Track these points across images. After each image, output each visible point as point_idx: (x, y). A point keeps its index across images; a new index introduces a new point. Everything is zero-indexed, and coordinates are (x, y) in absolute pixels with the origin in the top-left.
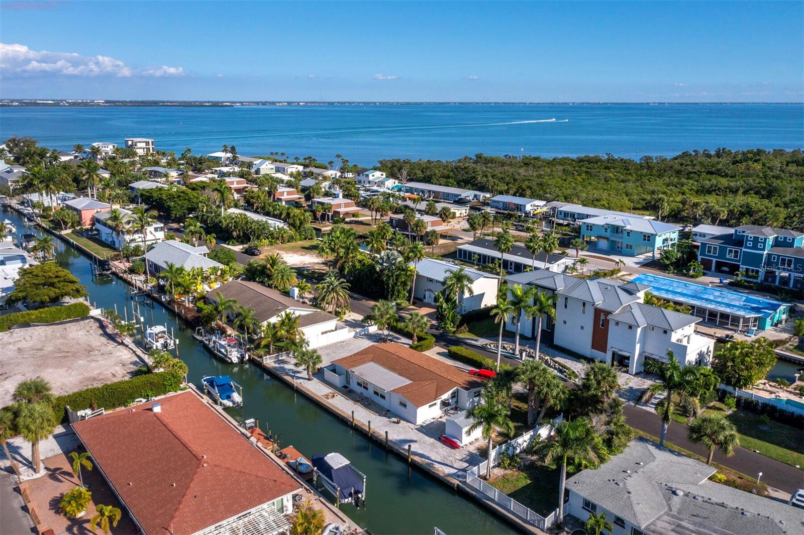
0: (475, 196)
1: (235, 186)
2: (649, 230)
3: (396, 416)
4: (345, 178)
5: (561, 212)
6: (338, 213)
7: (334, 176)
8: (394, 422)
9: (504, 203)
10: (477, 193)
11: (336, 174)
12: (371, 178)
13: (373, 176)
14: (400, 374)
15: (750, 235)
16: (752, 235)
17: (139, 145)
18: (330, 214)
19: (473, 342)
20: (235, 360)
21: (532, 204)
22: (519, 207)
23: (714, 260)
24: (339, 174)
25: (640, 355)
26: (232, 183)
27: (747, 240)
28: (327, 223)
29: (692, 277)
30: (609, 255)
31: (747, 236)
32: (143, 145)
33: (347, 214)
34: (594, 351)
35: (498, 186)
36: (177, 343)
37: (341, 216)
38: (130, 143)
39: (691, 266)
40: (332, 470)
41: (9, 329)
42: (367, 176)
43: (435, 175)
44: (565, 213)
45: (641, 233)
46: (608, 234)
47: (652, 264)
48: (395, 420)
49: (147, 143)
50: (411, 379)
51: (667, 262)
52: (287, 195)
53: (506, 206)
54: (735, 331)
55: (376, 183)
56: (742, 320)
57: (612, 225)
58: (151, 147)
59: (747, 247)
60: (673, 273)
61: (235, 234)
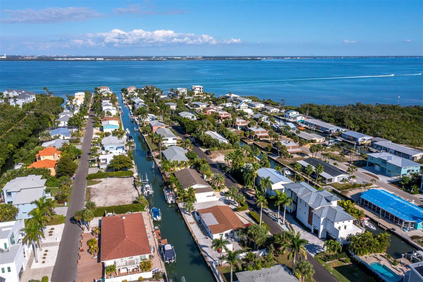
0: (338, 130)
1: (223, 116)
2: (399, 165)
3: (208, 236)
4: (281, 112)
6: (257, 136)
7: (276, 111)
8: (206, 238)
9: (348, 136)
10: (339, 128)
12: (290, 115)
13: (292, 114)
14: (217, 220)
17: (197, 89)
18: (254, 136)
19: (265, 210)
20: (170, 202)
21: (362, 138)
22: (355, 139)
24: (279, 110)
25: (323, 230)
26: (222, 114)
28: (252, 140)
29: (412, 193)
30: (377, 174)
32: (199, 89)
33: (261, 137)
34: (309, 224)
36: (153, 192)
37: (258, 137)
38: (193, 88)
39: (412, 187)
41: (107, 177)
42: (289, 114)
43: (324, 115)
44: (377, 146)
45: (395, 165)
46: (379, 163)
47: (397, 184)
49: (200, 88)
50: (219, 223)
51: (403, 183)
52: (241, 123)
53: (349, 138)
54: (401, 227)
55: (292, 117)
56: (404, 222)
57: (382, 159)
58: (202, 90)
60: (403, 190)
61: (204, 144)
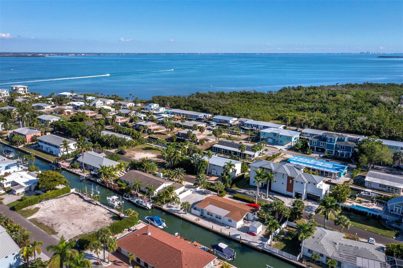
0: (205, 116)
1: (90, 115)
3: (228, 226)
4: (137, 106)
5: (246, 124)
8: (228, 228)
9: (219, 119)
10: (205, 114)
11: (132, 105)
12: (152, 107)
14: (224, 209)
15: (329, 137)
16: (330, 138)
17: (20, 89)
18: (146, 130)
19: (239, 191)
20: (150, 208)
21: (232, 120)
22: (226, 122)
23: (315, 147)
24: (134, 104)
25: (305, 193)
27: (328, 139)
28: (146, 134)
29: (308, 154)
31: (328, 138)
32: (22, 89)
34: (287, 192)
35: (214, 111)
37: (152, 131)
38: (14, 88)
39: (307, 150)
40: (223, 249)
41: (40, 202)
42: (150, 106)
43: (182, 104)
44: (247, 124)
45: (286, 136)
46: (272, 136)
47: (291, 149)
48: (228, 227)
49: (24, 88)
50: (229, 211)
51: (298, 148)
52: (120, 120)
53: (220, 121)
54: (331, 178)
55: (155, 110)
56: (333, 174)
57: (274, 133)
58: (26, 90)
59: (328, 142)
60: (301, 153)
61: (111, 144)
